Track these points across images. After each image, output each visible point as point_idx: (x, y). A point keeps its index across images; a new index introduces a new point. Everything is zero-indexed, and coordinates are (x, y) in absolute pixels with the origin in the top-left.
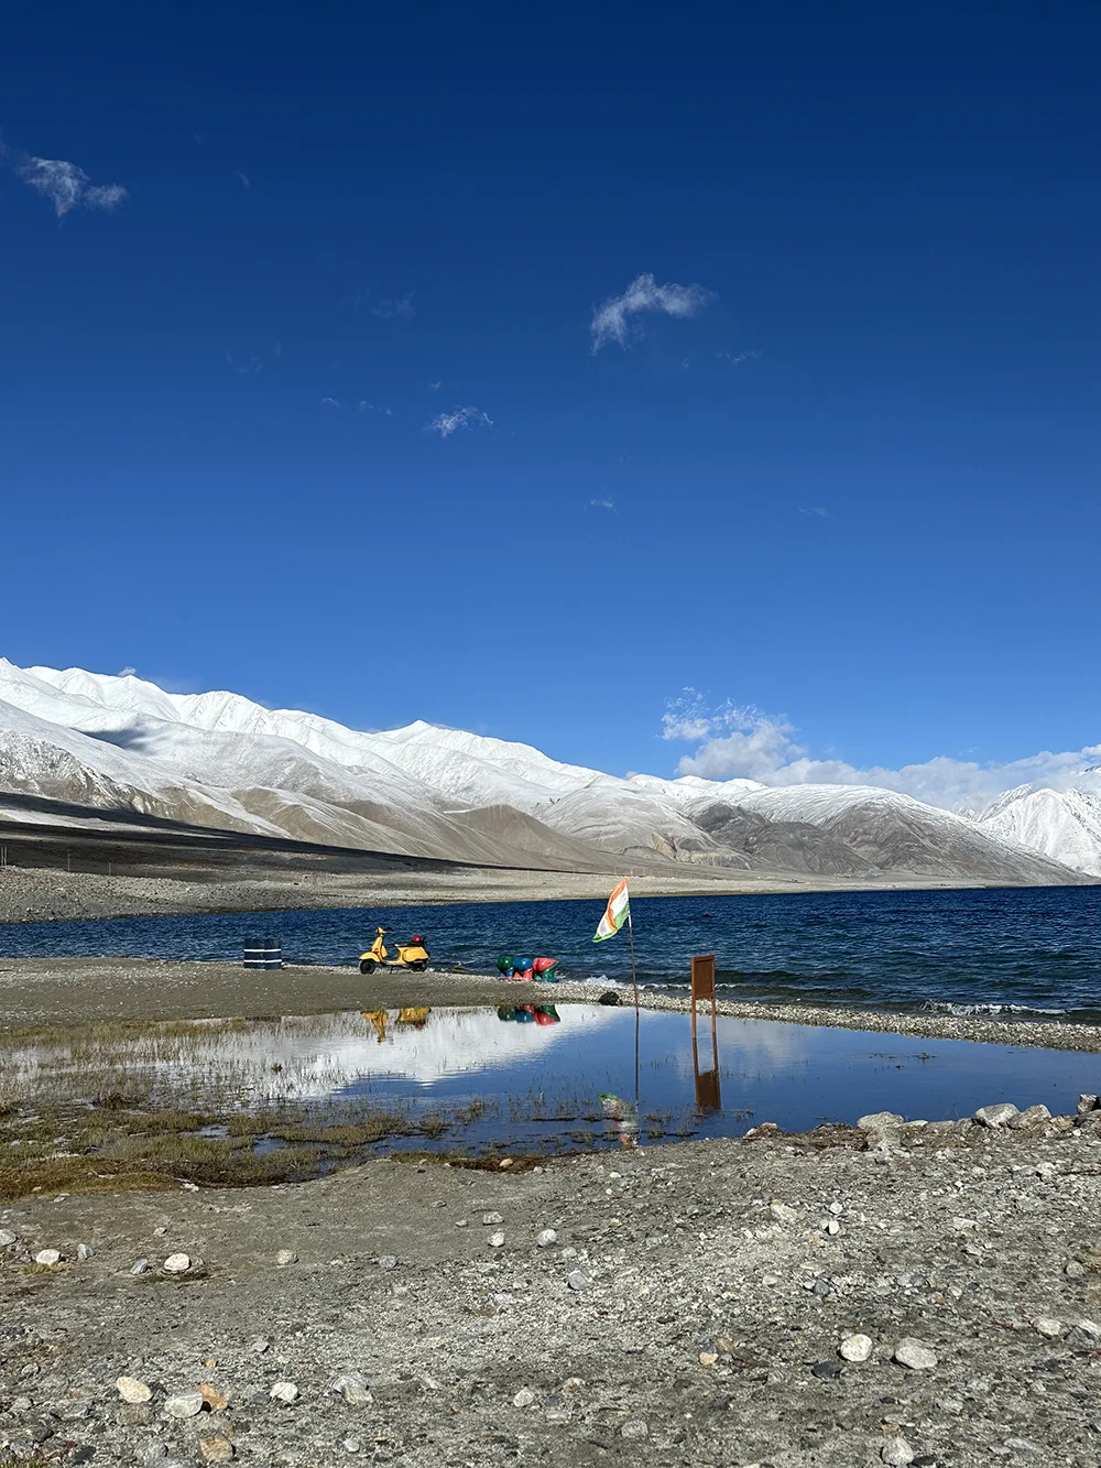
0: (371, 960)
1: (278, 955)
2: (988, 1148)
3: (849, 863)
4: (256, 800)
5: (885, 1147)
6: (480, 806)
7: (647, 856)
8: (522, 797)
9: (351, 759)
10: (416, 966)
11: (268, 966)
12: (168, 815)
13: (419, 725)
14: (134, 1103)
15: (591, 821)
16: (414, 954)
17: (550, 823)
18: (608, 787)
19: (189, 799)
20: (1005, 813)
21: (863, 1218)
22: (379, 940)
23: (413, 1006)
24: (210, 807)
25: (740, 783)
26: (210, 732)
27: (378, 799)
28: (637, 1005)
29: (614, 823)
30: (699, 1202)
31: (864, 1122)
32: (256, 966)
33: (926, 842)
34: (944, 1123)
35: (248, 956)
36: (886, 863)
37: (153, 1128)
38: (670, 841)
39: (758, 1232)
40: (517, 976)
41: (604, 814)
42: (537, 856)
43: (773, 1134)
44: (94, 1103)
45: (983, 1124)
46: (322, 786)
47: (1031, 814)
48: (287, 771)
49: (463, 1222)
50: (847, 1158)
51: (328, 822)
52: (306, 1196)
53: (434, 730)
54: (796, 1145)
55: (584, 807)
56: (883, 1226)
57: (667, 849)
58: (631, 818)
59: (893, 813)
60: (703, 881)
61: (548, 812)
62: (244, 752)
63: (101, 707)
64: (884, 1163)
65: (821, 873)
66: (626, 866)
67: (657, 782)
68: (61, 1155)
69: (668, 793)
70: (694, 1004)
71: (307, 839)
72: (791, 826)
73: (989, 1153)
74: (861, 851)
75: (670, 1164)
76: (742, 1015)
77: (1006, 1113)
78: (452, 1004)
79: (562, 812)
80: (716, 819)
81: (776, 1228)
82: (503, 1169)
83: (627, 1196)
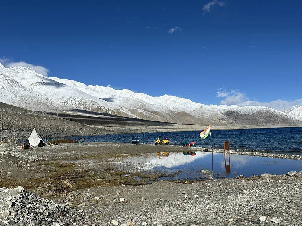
0: (157, 143)
1: (139, 142)
2: (290, 180)
3: (257, 122)
4: (133, 111)
5: (268, 180)
6: (179, 112)
7: (214, 121)
8: (187, 110)
9: (152, 103)
10: (166, 144)
11: (137, 144)
12: (116, 114)
13: (166, 95)
14: (112, 170)
15: (202, 114)
16: (166, 141)
17: (193, 115)
18: (206, 108)
19: (120, 111)
20: (293, 111)
21: (263, 193)
22: (159, 139)
23: (166, 152)
24: (124, 113)
25: (234, 106)
26: (124, 98)
27: (158, 111)
28: (212, 152)
29: (207, 115)
30: (227, 190)
31: (262, 175)
32: (134, 144)
33: (275, 118)
34: (280, 175)
35: (133, 142)
36: (266, 122)
37: (116, 175)
38: (219, 118)
39: (241, 196)
40: (187, 146)
41: (205, 113)
42: (190, 122)
43: (243, 177)
44: (104, 170)
45: (289, 175)
46: (146, 108)
47: (298, 111)
48: (139, 105)
49: (178, 193)
50: (259, 182)
51: (147, 115)
52: (146, 188)
53: (169, 96)
54: (248, 179)
55: (200, 112)
56: (268, 195)
57: (218, 120)
58: (210, 114)
59: (268, 112)
60: (226, 127)
61: (193, 113)
62: (130, 102)
63: (102, 93)
64: (267, 183)
65: (251, 125)
66: (209, 124)
67: (216, 106)
68: (98, 179)
69: (218, 108)
70: (225, 151)
71: (143, 119)
72: (245, 115)
73: (291, 181)
74: (260, 120)
75: (221, 183)
76: (235, 154)
77: (294, 173)
78: (174, 151)
79: (195, 113)
80: (229, 114)
81: (244, 195)
82: (186, 183)
83: (212, 188)
